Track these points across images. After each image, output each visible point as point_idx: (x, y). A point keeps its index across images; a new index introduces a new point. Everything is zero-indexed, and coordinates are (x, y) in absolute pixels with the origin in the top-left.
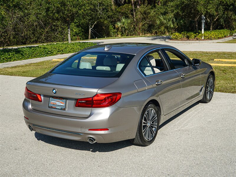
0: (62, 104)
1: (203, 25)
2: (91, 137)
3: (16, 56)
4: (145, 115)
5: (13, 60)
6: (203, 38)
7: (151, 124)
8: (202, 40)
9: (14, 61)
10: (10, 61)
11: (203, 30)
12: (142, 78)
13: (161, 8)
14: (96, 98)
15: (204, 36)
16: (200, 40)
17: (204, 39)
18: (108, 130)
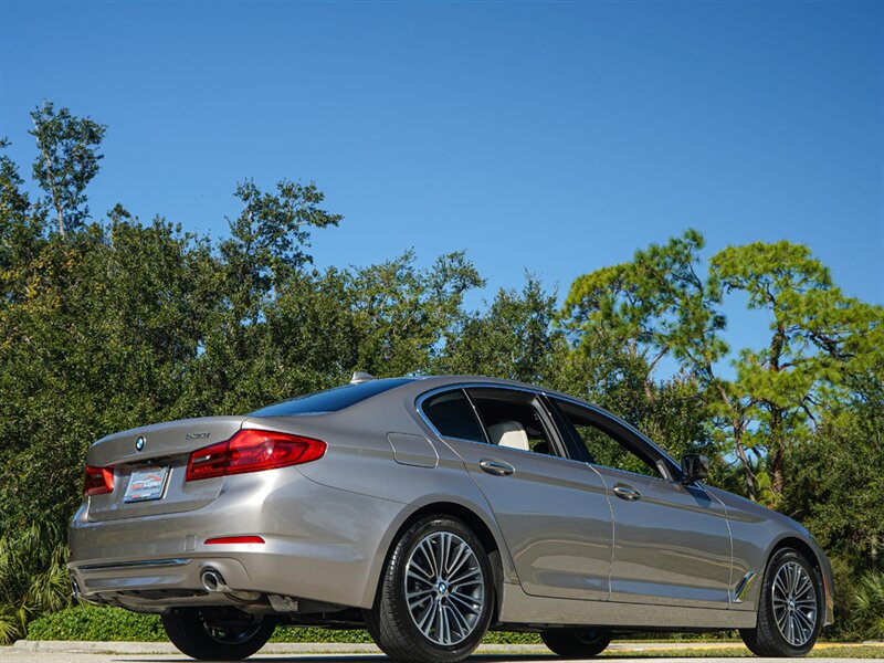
0: (156, 484)
2: (209, 569)
4: (420, 545)
7: (454, 594)
12: (421, 432)
14: (238, 443)
18: (262, 541)
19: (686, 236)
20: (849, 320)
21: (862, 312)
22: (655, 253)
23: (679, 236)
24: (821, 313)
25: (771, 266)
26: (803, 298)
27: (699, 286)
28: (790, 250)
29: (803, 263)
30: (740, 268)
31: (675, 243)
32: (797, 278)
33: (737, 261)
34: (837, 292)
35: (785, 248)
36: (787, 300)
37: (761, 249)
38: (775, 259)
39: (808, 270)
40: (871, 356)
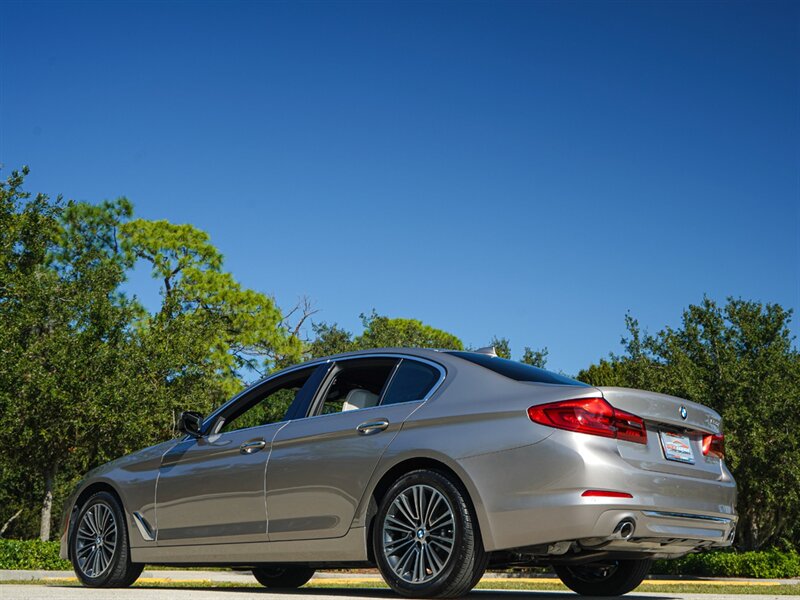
19: (119, 203)
20: (242, 301)
21: (253, 296)
22: (89, 213)
23: (112, 200)
24: (220, 291)
25: (178, 244)
26: (205, 278)
27: (116, 249)
28: (195, 233)
29: (205, 247)
30: (151, 241)
31: (108, 206)
32: (197, 258)
33: (148, 235)
34: (227, 277)
35: (190, 230)
36: (193, 275)
37: (167, 227)
38: (183, 238)
39: (208, 253)
40: (257, 333)
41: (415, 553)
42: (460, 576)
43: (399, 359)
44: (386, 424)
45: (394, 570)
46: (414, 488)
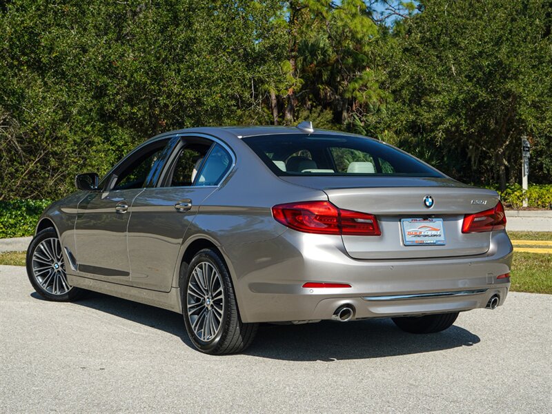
1: (526, 167)
3: (31, 223)
5: (20, 233)
6: (525, 204)
8: (524, 209)
9: (23, 235)
10: (14, 234)
11: (525, 180)
13: (403, 112)
15: (529, 199)
16: (519, 208)
17: (529, 208)
41: (204, 316)
42: (227, 340)
43: (213, 141)
44: (190, 205)
45: (193, 327)
46: (203, 263)
